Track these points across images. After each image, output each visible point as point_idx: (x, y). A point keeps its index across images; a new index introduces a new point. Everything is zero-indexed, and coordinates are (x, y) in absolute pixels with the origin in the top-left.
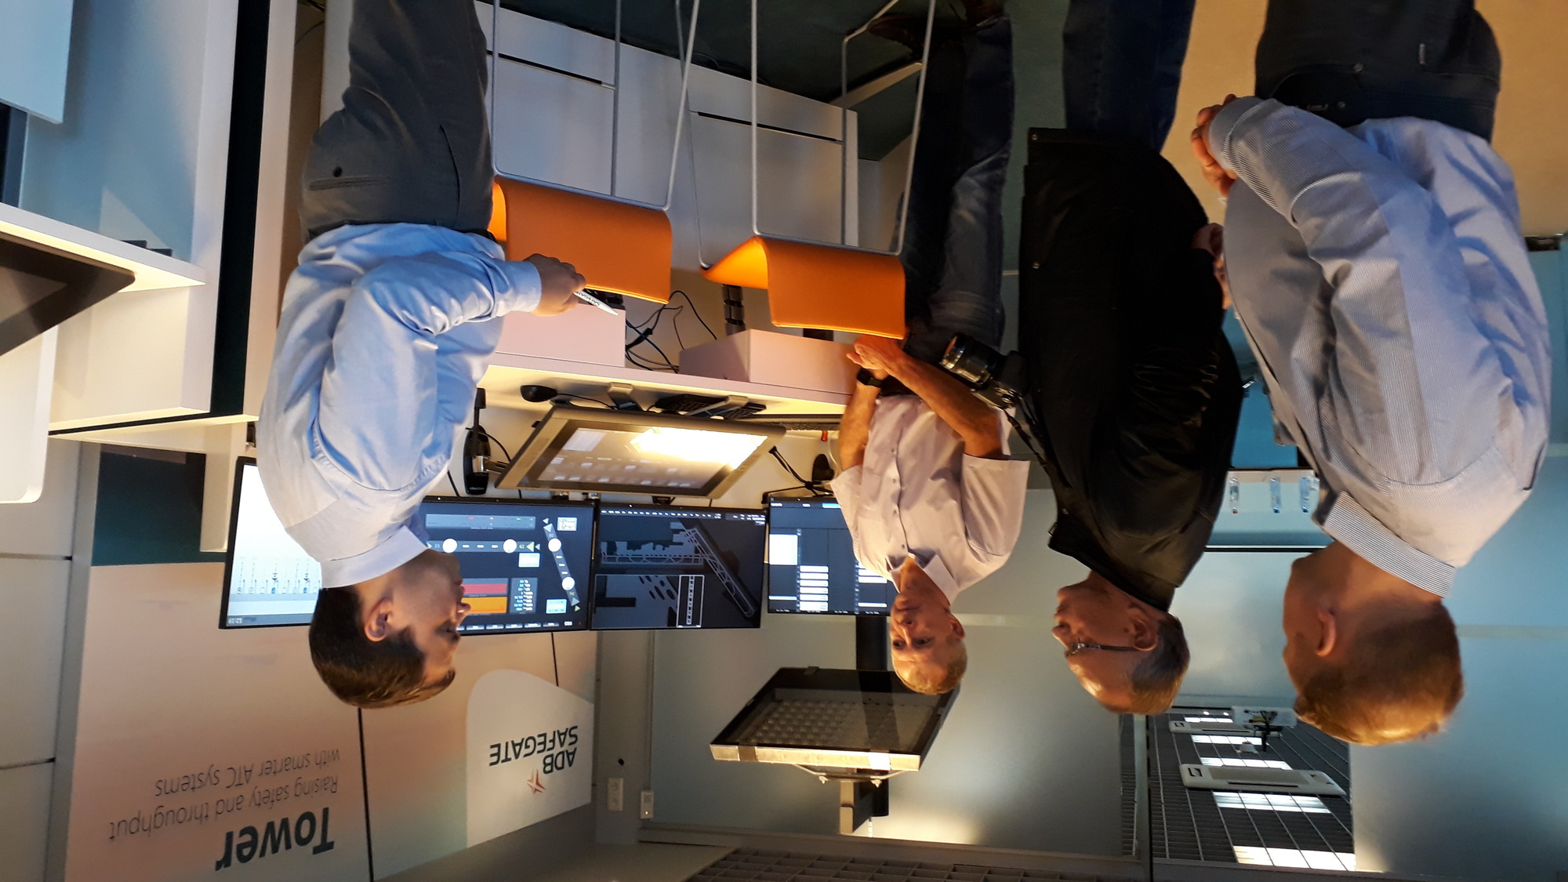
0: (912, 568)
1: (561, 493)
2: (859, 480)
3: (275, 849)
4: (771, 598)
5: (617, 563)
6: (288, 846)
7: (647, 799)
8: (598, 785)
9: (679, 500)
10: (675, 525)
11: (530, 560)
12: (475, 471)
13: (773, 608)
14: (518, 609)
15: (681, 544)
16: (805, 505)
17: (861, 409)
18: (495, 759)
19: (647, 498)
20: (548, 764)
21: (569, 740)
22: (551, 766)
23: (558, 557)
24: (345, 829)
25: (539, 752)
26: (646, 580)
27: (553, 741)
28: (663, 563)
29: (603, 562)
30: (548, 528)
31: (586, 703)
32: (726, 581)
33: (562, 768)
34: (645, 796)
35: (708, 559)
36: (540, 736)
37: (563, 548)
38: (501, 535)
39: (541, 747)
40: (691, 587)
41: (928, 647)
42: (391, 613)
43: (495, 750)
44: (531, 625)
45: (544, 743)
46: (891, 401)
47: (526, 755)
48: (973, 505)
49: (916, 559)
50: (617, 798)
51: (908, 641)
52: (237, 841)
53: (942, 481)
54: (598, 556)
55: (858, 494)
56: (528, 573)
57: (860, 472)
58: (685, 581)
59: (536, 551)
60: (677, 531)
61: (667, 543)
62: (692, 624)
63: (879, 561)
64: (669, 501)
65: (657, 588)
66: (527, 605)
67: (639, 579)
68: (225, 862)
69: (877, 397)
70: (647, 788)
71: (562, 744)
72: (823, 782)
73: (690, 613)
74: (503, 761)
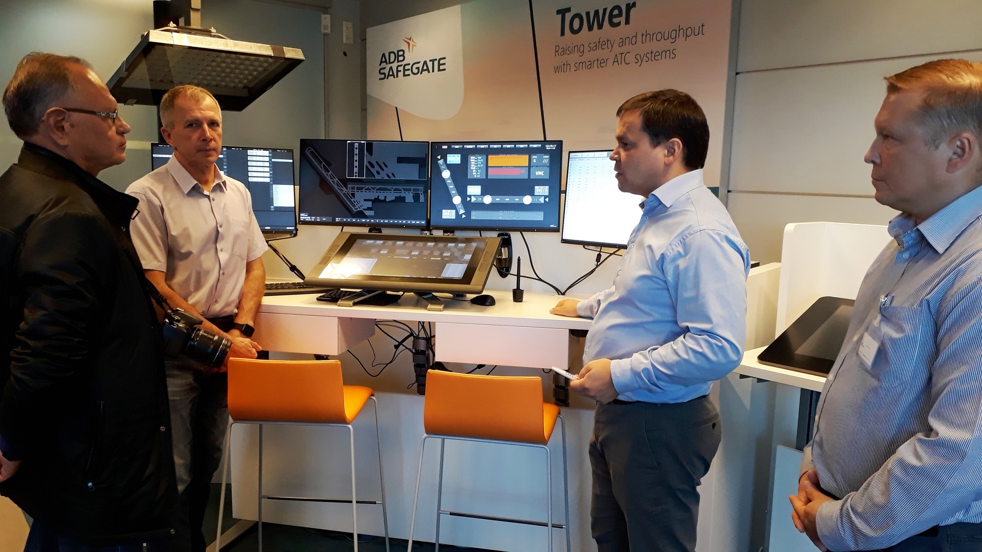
0: (206, 182)
1: (450, 235)
2: (249, 250)
3: (597, 12)
4: (291, 161)
5: (412, 188)
6: (588, 14)
7: (326, 27)
8: (362, 40)
9: (365, 230)
10: (372, 213)
11: (474, 190)
12: (506, 249)
13: (290, 153)
14: (480, 158)
15: (365, 200)
16: (269, 228)
17: (249, 305)
18: (442, 62)
19: (385, 232)
20: (401, 56)
21: (386, 71)
22: (399, 55)
23: (454, 192)
24: (549, 23)
25: (409, 64)
26: (391, 175)
27: (398, 71)
28: (378, 187)
29: (422, 188)
30: (462, 211)
31: (373, 95)
32: (329, 174)
33: (390, 53)
34: (328, 30)
35: (344, 189)
36: (409, 75)
37: (451, 199)
38: (493, 207)
39: (407, 67)
40: (356, 170)
41: (188, 121)
42: (665, 156)
43: (441, 67)
44: (471, 147)
45: (405, 70)
46: (226, 312)
47: (419, 62)
48: (157, 233)
49: (204, 191)
50: (347, 32)
51: (206, 126)
52: (623, 19)
53: (183, 251)
54: (425, 193)
55: (249, 240)
56: (475, 182)
57: (248, 257)
58: (361, 173)
59: (470, 196)
60: (369, 209)
61: (376, 201)
62: (354, 143)
63: (231, 188)
64: (370, 231)
65: (382, 169)
66: (474, 160)
67: (396, 176)
68: (629, 7)
69: (237, 314)
70: (325, 35)
71: (391, 68)
72: (213, 28)
73: (356, 151)
74: (436, 60)
